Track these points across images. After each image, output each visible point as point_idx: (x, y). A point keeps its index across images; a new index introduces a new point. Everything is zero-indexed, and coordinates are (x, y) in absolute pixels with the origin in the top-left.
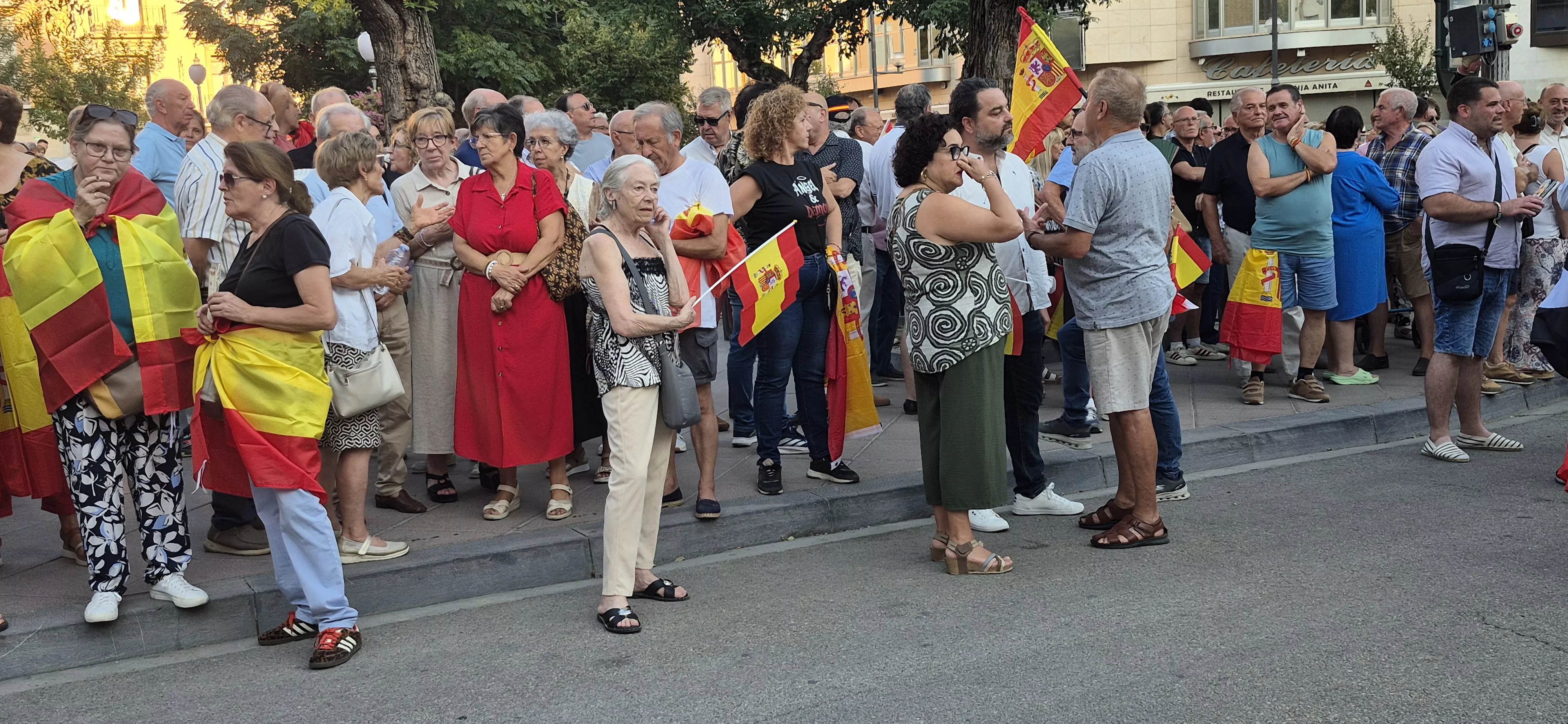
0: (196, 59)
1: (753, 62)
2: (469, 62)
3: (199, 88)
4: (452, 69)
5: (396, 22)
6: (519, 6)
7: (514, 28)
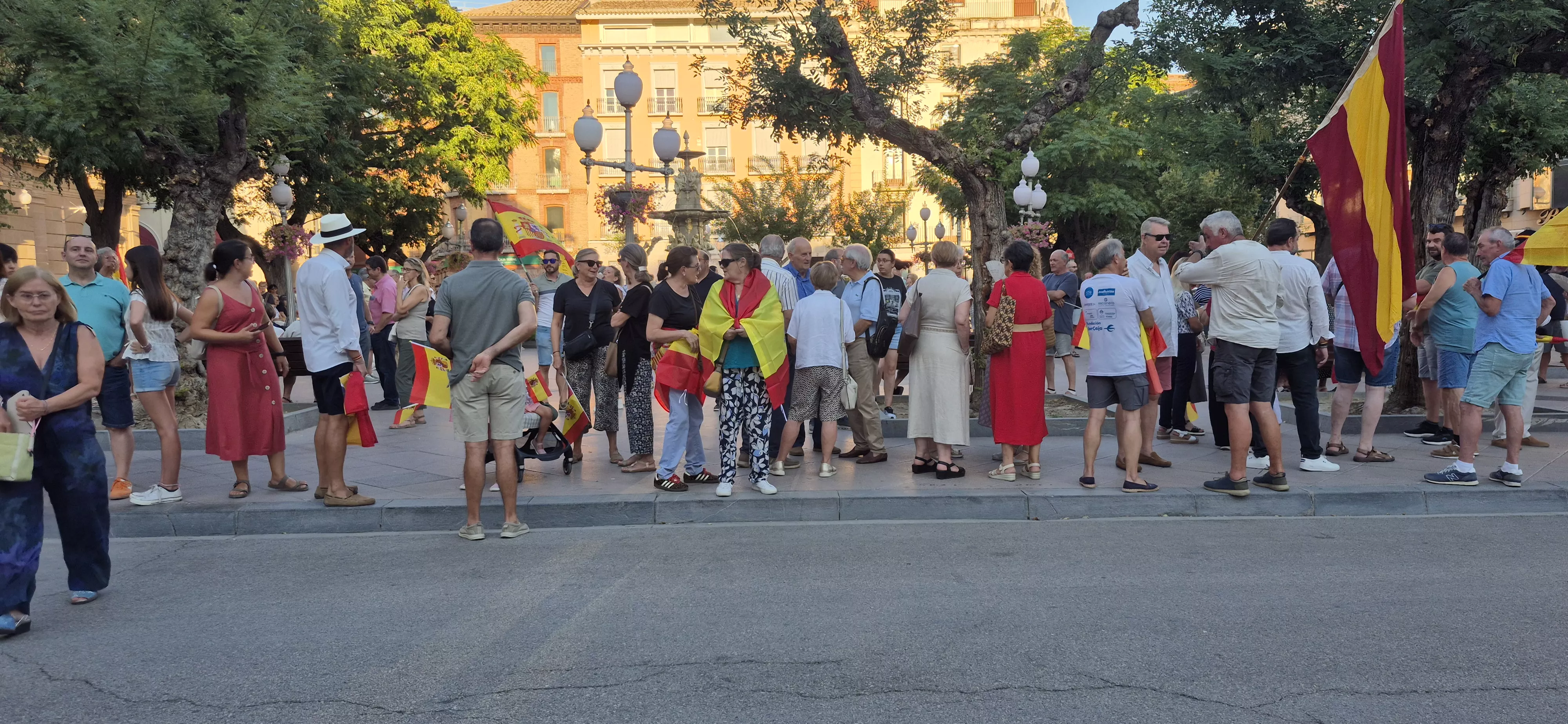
0: (925, 205)
1: (1299, 200)
2: (1097, 203)
3: (925, 223)
4: (1084, 208)
5: (981, 189)
6: (1135, 164)
7: (1131, 178)
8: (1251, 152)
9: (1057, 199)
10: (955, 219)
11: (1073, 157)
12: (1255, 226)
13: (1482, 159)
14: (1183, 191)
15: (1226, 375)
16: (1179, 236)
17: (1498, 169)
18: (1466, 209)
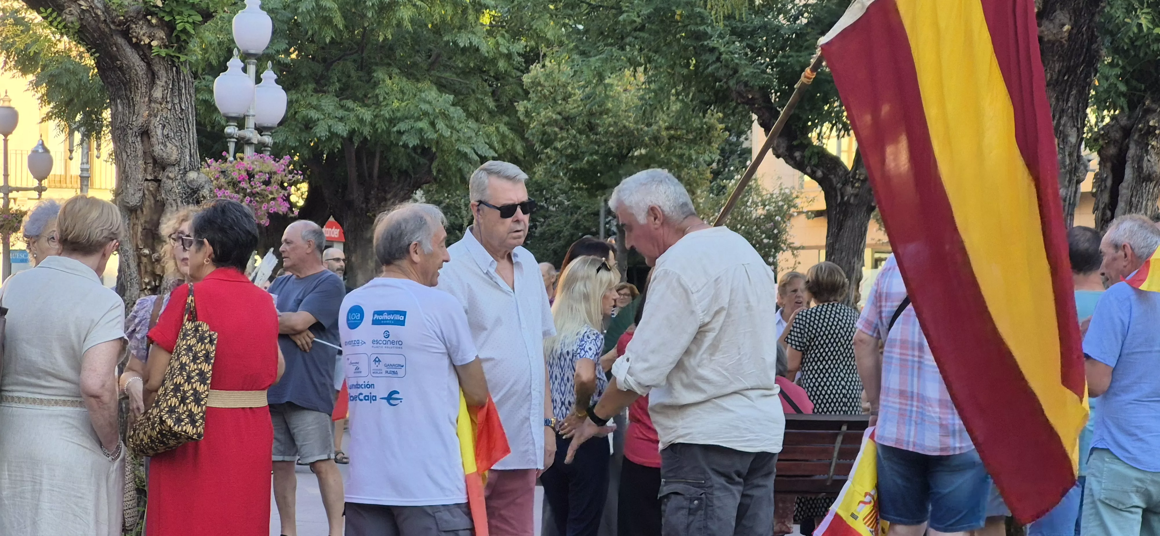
0: (7, 97)
1: (795, 143)
2: (392, 121)
3: (6, 141)
4: (367, 131)
5: (140, 73)
6: (475, 41)
7: (466, 73)
8: (705, 36)
9: (310, 106)
10: (78, 136)
11: (345, 17)
12: (711, 191)
13: (1127, 83)
14: (571, 107)
15: (692, 512)
16: (561, 203)
17: (1154, 106)
18: (1099, 179)
